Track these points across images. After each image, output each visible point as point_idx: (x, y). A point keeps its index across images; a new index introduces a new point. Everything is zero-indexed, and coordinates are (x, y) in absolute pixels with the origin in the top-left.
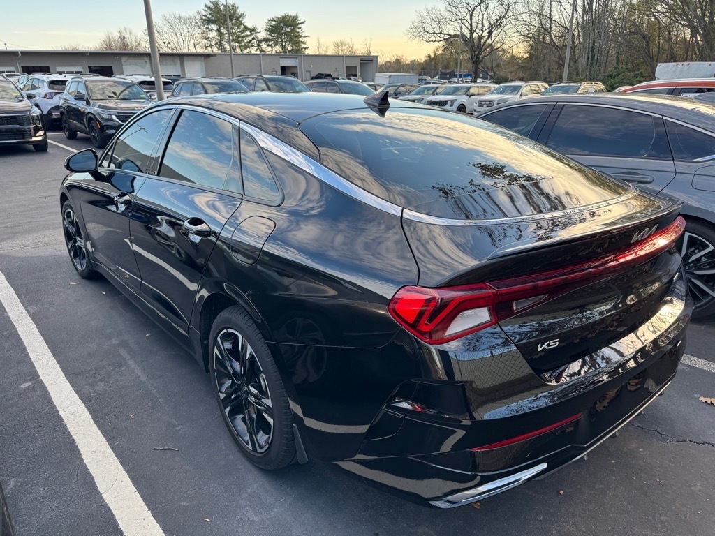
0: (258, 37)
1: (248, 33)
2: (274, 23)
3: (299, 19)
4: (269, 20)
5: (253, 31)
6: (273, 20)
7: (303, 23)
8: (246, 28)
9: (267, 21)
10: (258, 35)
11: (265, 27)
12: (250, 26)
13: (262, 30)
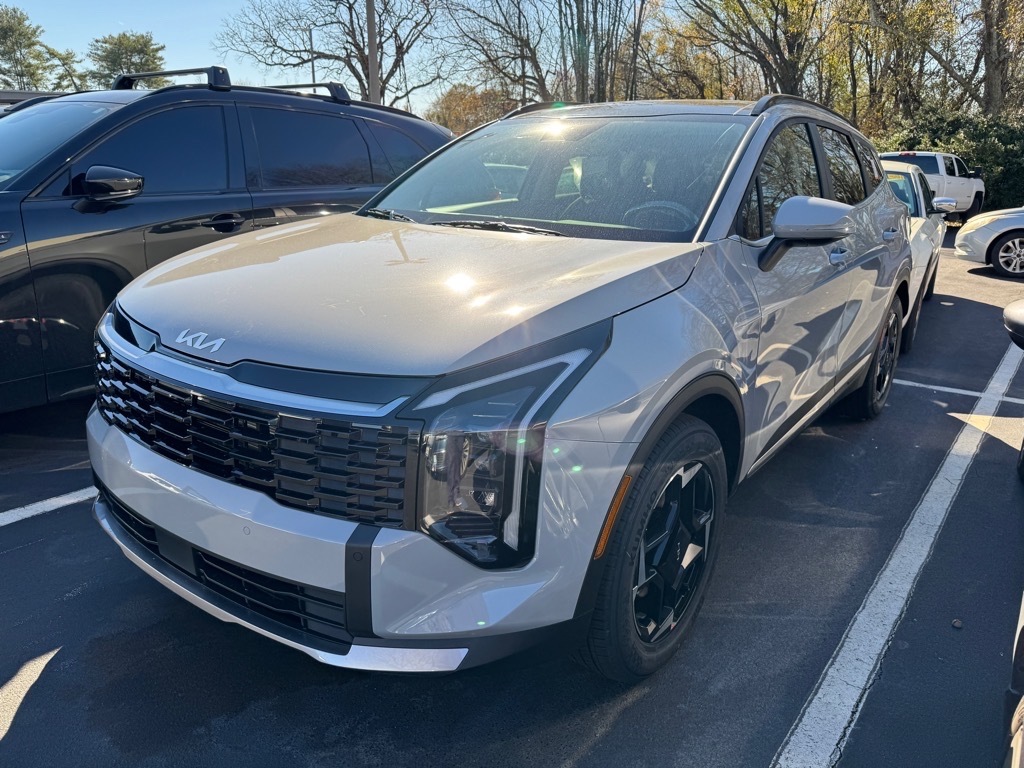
0: (74, 71)
1: (56, 62)
2: (104, 45)
3: (153, 42)
4: (97, 41)
5: (66, 60)
6: (106, 41)
7: (163, 48)
8: (53, 54)
9: (90, 41)
10: (75, 66)
11: (87, 51)
12: (62, 51)
13: (83, 57)
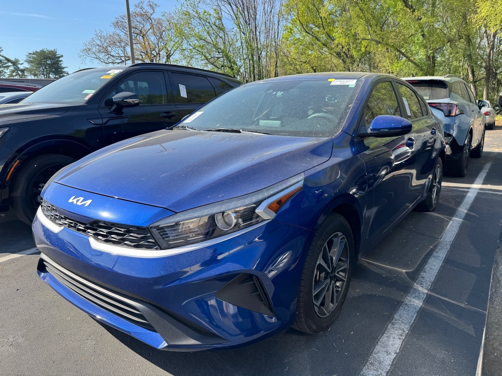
2: (33, 56)
4: (30, 54)
5: (15, 63)
6: (34, 54)
7: (62, 56)
9: (27, 54)
11: (25, 59)
12: (13, 59)
13: (23, 62)
